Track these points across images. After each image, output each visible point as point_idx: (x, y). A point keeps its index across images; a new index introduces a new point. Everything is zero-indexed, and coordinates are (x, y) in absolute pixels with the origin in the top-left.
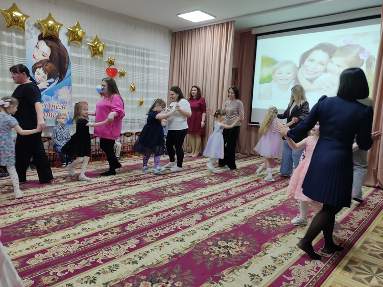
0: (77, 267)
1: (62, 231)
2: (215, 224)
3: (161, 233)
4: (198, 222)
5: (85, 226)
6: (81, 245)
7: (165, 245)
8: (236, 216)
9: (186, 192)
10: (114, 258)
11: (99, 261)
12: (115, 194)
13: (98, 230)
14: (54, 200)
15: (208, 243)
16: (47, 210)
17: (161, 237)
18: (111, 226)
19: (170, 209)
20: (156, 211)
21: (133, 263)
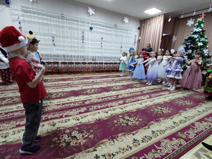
0: (101, 107)
1: (96, 94)
2: (156, 100)
3: (133, 100)
4: (148, 98)
5: (104, 94)
6: (102, 100)
7: (134, 105)
8: (165, 98)
9: (142, 87)
10: (114, 106)
11: (109, 106)
12: (114, 85)
13: (108, 96)
14: (93, 84)
15: (153, 107)
16: (90, 87)
17: (132, 102)
18: (113, 95)
19: (136, 92)
20: (130, 92)
21: (122, 109)
